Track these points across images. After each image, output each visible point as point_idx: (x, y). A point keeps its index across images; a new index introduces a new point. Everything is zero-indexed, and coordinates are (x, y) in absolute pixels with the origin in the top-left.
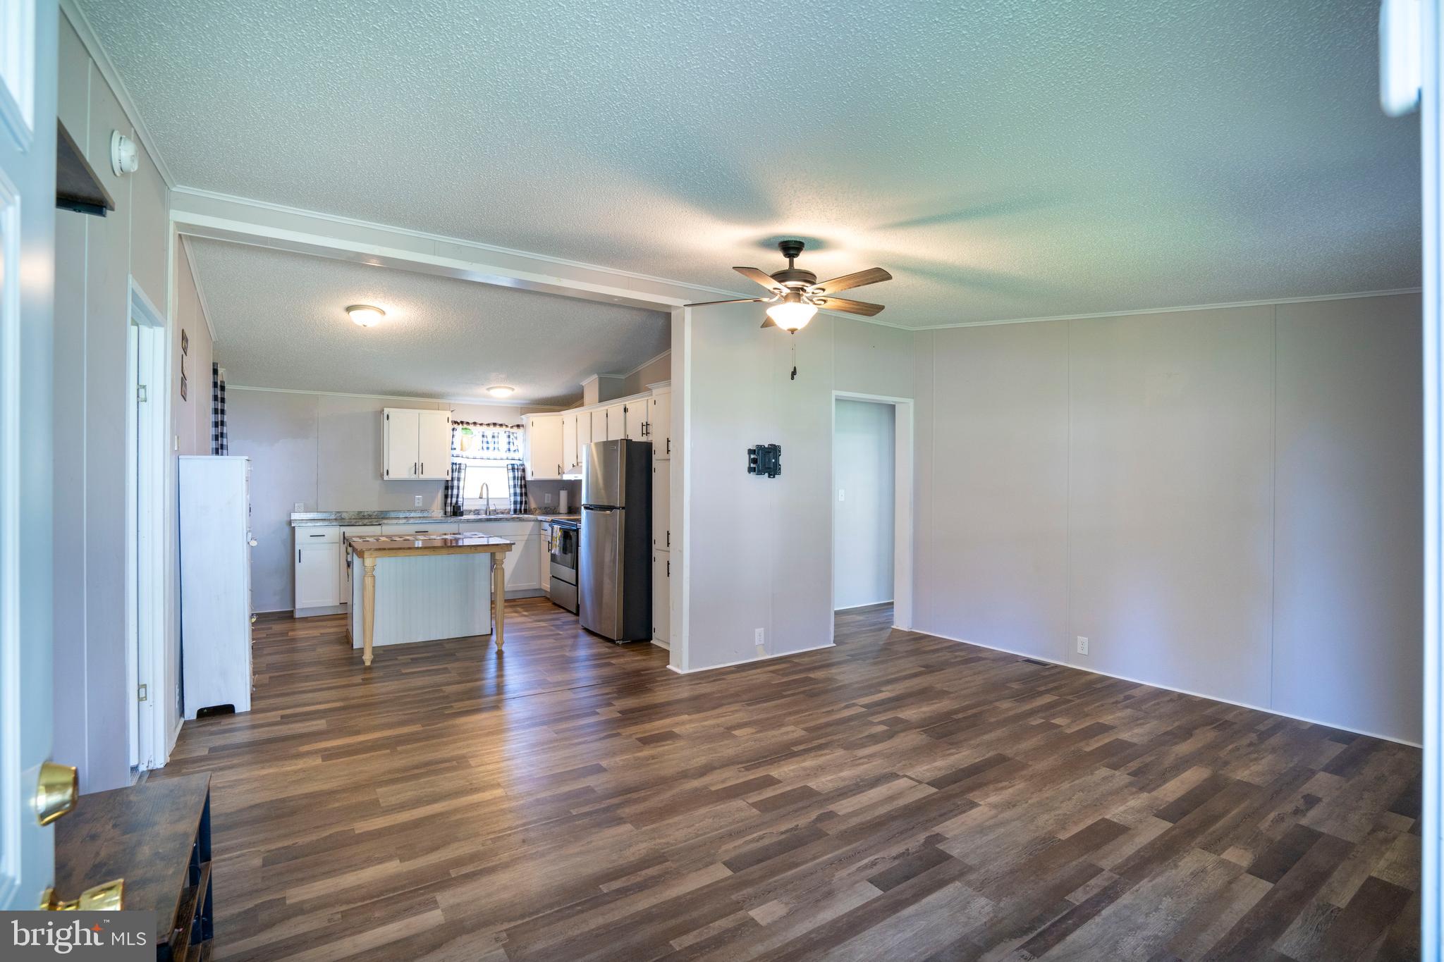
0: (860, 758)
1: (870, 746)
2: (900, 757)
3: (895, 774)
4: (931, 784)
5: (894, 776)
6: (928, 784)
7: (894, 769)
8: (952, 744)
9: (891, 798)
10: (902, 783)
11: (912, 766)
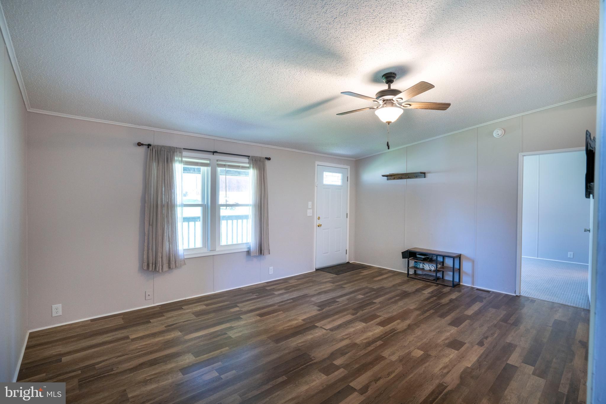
0: (347, 338)
1: (343, 346)
2: (328, 340)
3: (331, 331)
4: (317, 327)
5: (332, 330)
6: (318, 327)
7: (331, 333)
8: (299, 350)
9: (333, 320)
10: (329, 327)
11: (323, 335)
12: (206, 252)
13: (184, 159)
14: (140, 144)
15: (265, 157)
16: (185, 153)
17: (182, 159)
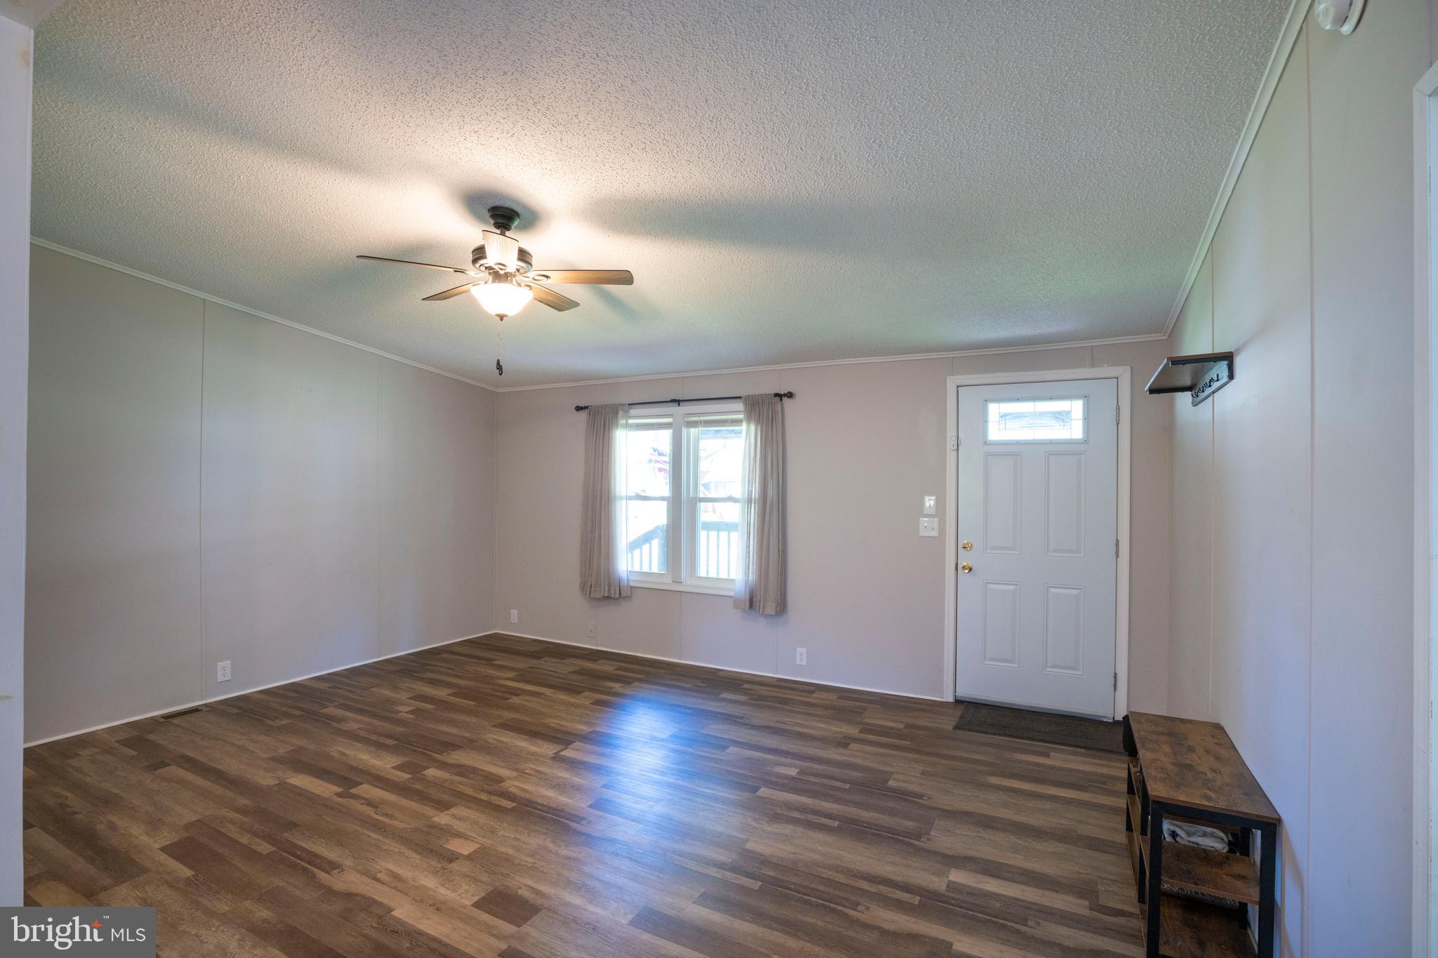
12: (667, 583)
13: (631, 421)
14: (579, 409)
15: (773, 393)
16: (633, 411)
17: (627, 422)
